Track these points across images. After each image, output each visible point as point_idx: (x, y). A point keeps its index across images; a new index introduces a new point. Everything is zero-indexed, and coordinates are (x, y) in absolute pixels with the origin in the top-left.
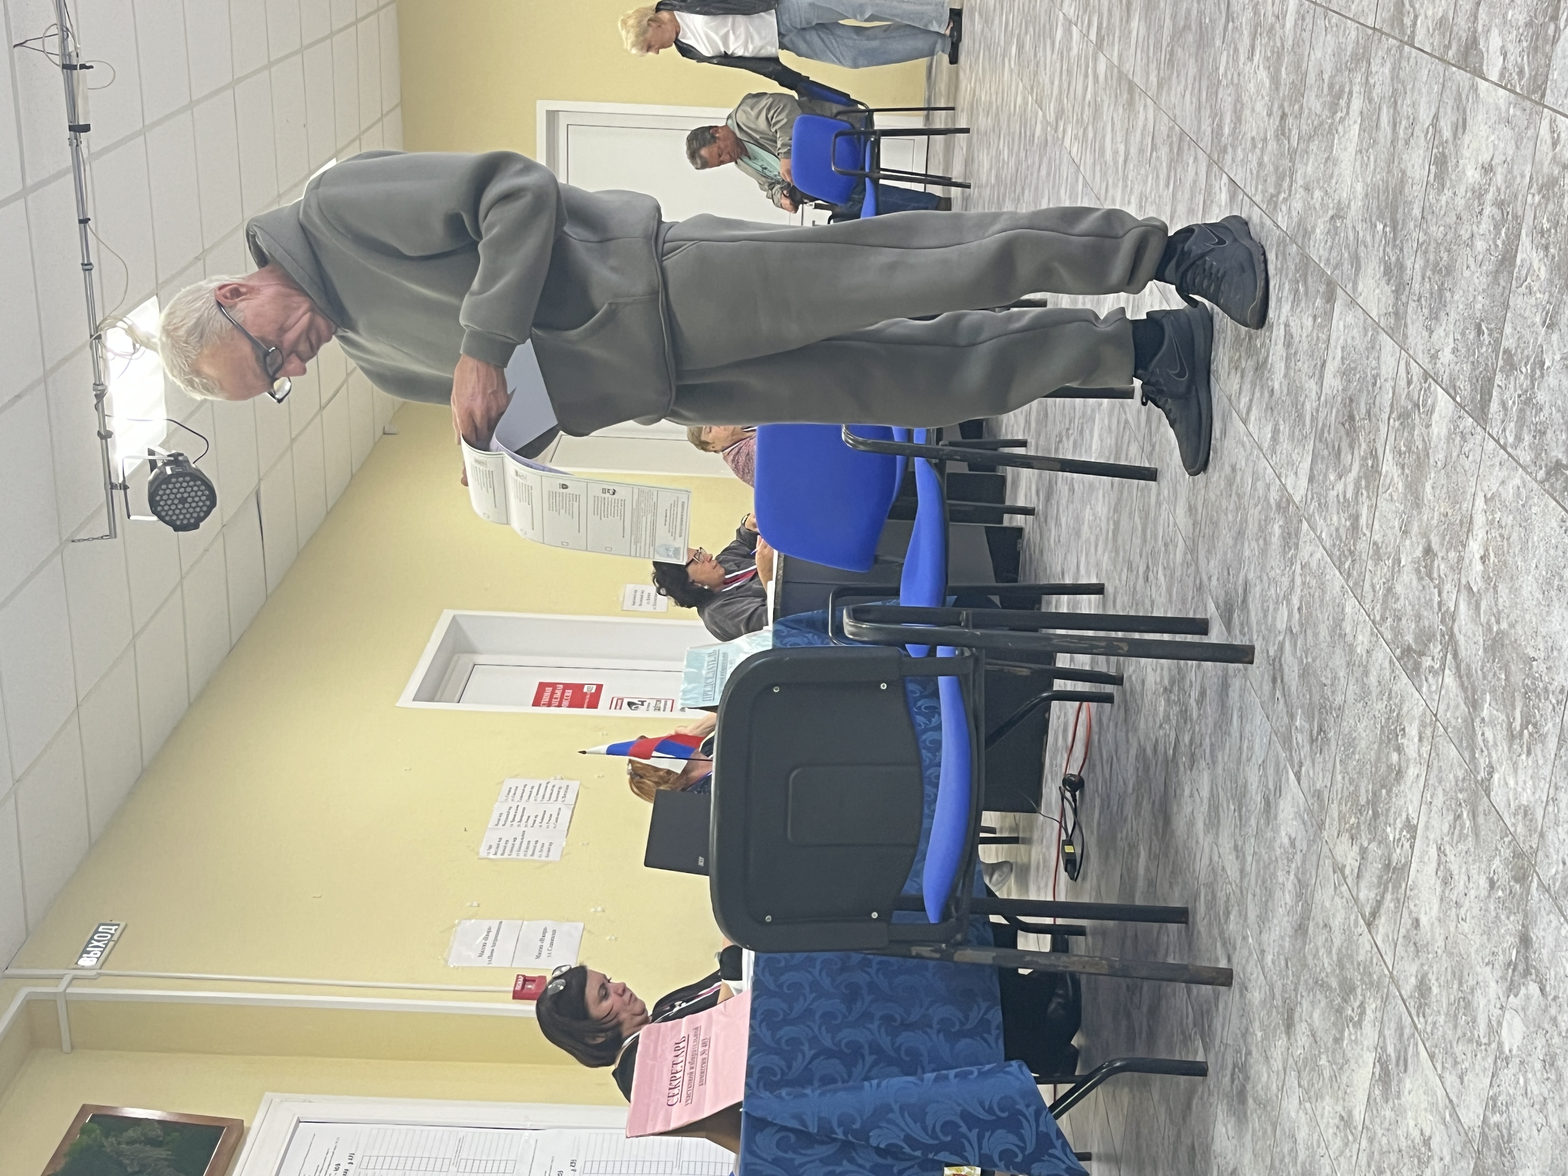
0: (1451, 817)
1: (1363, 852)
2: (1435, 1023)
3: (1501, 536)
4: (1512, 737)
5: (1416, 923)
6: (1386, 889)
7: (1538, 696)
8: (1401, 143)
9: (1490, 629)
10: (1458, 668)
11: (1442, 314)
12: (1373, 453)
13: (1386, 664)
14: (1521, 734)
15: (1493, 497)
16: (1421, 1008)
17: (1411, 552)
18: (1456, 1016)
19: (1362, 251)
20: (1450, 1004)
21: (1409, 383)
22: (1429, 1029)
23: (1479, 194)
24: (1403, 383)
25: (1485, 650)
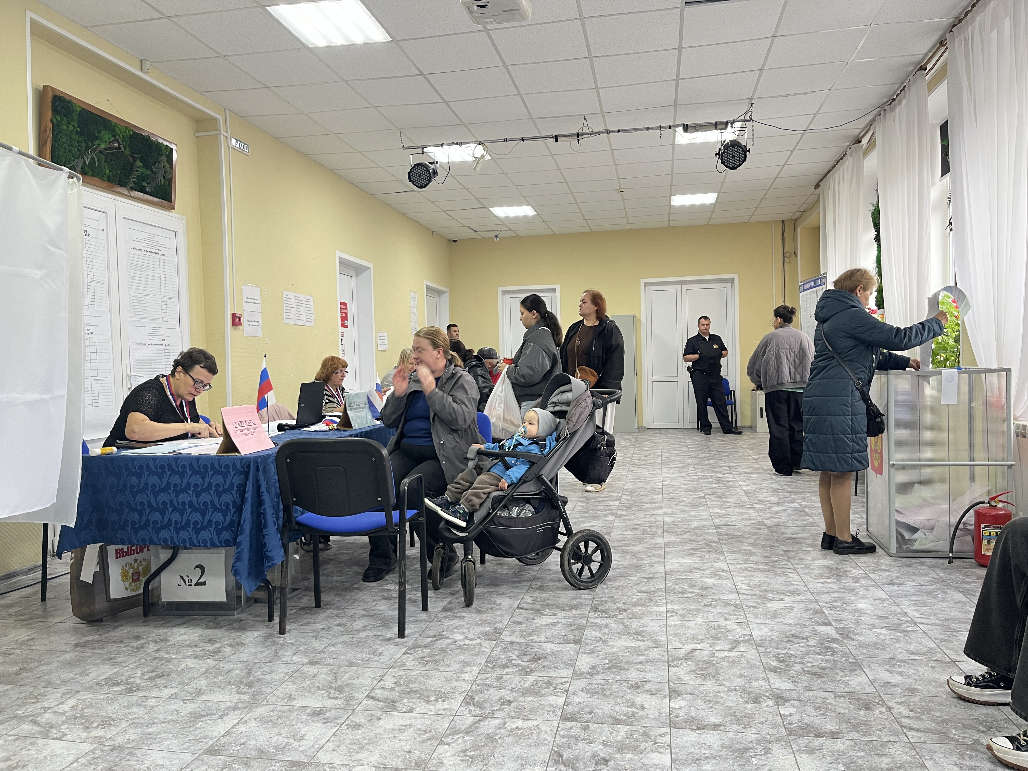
0: (424, 729)
1: (392, 689)
2: (347, 734)
3: (528, 735)
4: (464, 751)
5: (379, 719)
6: (385, 702)
7: (482, 761)
8: (636, 666)
9: (495, 735)
10: (476, 723)
11: (589, 695)
12: (532, 671)
13: (464, 689)
14: (466, 756)
15: (539, 729)
16: (349, 726)
17: (506, 694)
18: (354, 744)
19: (596, 654)
20: (358, 740)
21: (561, 684)
22: (344, 731)
23: (633, 705)
24: (560, 681)
25: (487, 734)
